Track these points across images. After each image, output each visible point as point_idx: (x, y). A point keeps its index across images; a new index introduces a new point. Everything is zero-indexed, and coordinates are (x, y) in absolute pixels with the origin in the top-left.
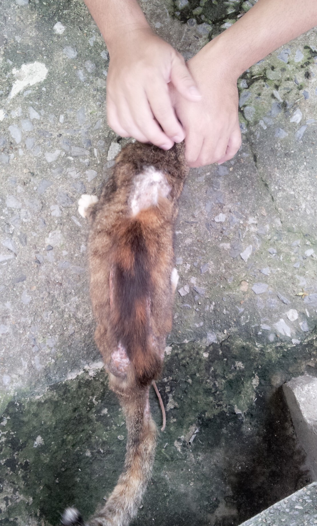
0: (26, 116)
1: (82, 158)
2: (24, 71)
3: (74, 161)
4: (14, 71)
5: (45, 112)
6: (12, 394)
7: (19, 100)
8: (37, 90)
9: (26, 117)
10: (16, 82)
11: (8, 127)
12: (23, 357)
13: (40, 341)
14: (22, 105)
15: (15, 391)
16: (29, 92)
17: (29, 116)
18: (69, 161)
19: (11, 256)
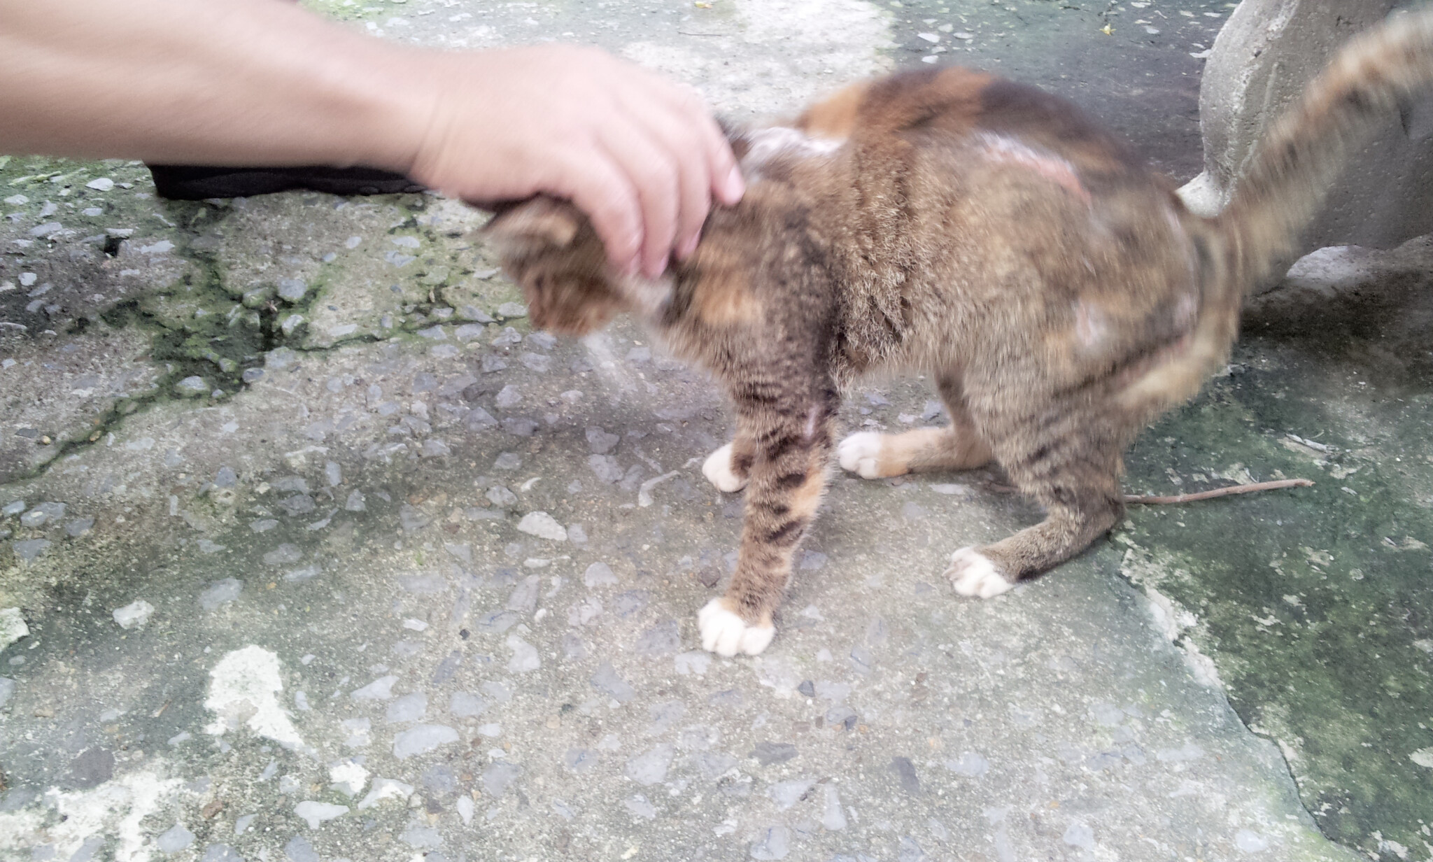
0: (375, 710)
1: (547, 591)
2: (228, 702)
3: (549, 609)
4: (214, 729)
5: (382, 662)
6: (1296, 829)
7: (319, 723)
8: (304, 677)
9: (378, 710)
10: (254, 728)
11: (395, 760)
12: (1167, 791)
13: (1108, 742)
14: (335, 718)
15: (1282, 819)
16: (301, 696)
17: (381, 701)
18: (545, 620)
19: (828, 791)
